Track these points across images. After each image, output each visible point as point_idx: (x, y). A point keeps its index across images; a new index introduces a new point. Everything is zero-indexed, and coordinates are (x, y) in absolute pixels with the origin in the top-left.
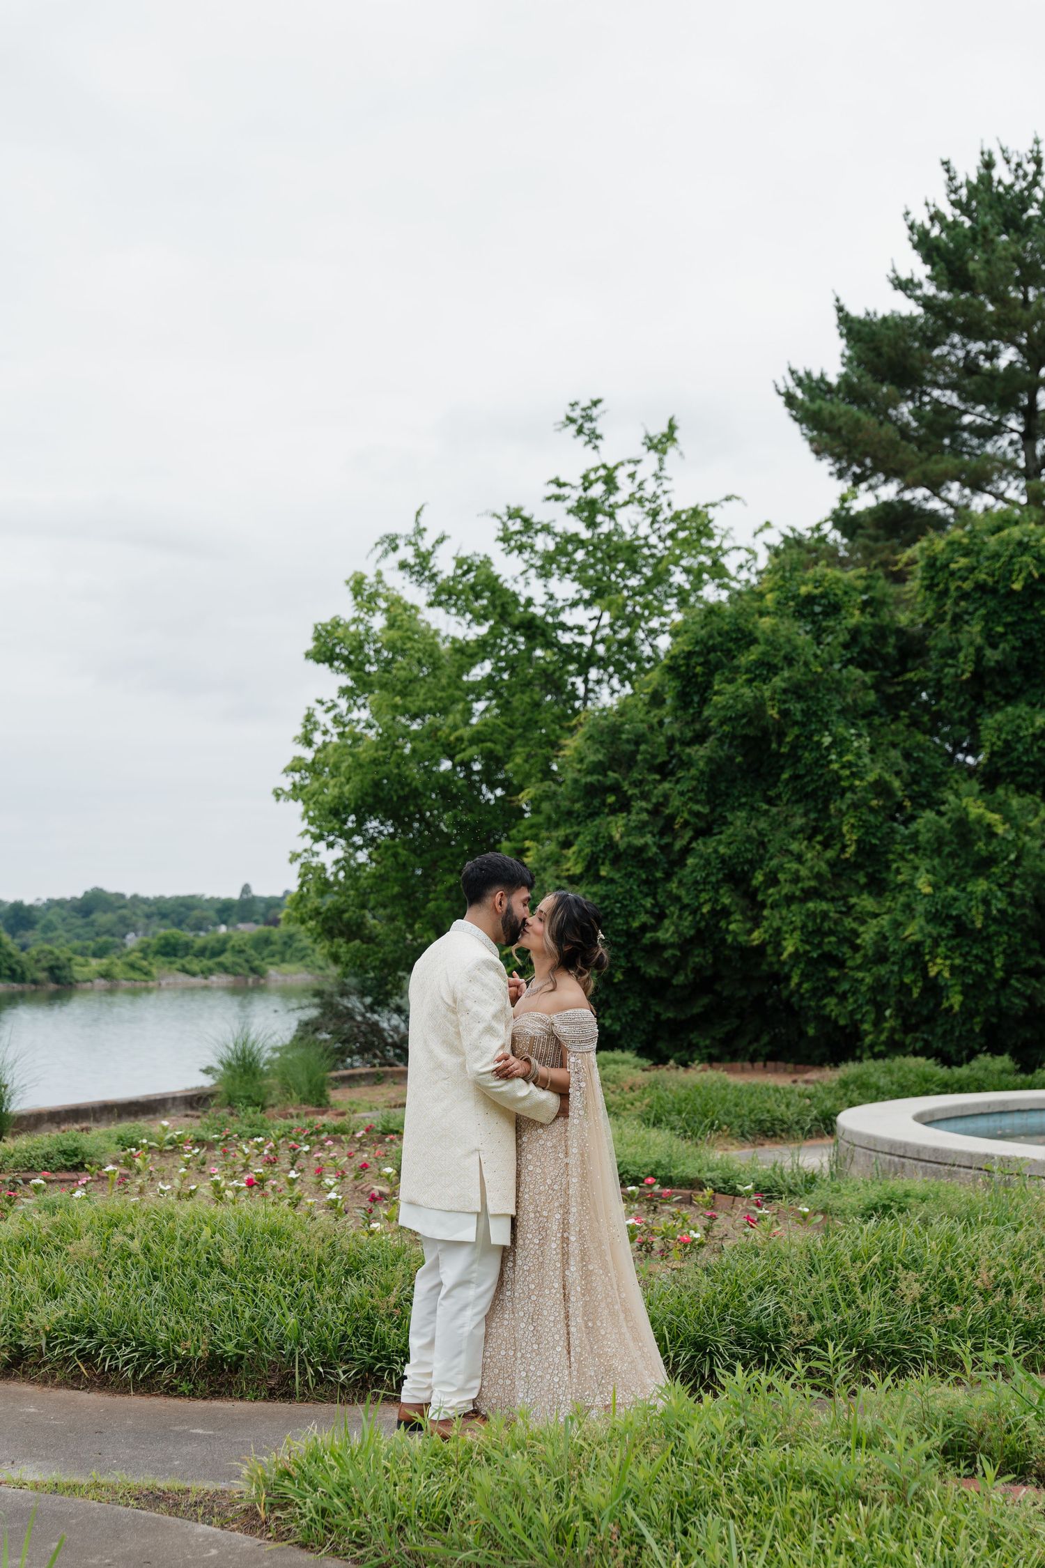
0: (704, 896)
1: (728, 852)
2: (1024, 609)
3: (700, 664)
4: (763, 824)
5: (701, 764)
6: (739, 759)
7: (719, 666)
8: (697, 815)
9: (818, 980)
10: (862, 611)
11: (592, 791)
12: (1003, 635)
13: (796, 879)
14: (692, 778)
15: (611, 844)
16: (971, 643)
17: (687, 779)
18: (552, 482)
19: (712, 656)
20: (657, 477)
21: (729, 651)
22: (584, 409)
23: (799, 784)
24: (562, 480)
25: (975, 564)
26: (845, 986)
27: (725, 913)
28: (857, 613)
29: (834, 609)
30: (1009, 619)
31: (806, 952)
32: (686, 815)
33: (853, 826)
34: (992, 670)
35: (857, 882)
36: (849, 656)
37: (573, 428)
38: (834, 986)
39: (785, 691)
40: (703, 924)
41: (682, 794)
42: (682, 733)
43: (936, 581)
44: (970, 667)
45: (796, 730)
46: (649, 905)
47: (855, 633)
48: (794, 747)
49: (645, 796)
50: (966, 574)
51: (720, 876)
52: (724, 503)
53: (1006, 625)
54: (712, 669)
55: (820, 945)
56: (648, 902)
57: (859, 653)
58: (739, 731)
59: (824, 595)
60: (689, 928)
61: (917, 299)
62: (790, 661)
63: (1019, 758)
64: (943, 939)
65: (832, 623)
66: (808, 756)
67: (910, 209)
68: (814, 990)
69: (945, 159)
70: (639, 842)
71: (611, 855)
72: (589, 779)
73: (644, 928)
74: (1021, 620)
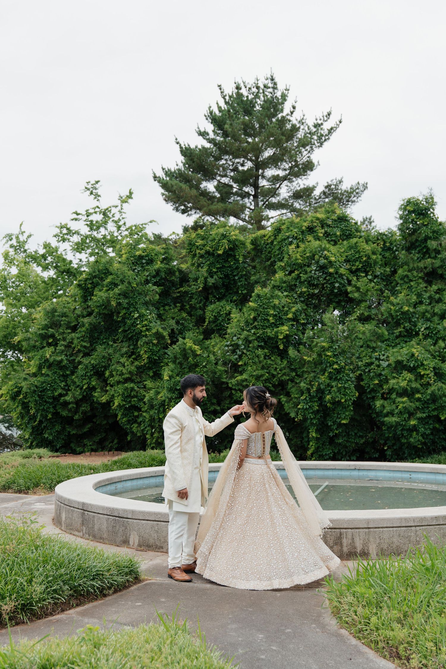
0: (85, 381)
1: (95, 363)
2: (224, 262)
3: (90, 284)
4: (111, 351)
5: (87, 325)
6: (102, 323)
7: (97, 284)
8: (85, 347)
9: (130, 416)
10: (162, 262)
11: (44, 337)
12: (216, 273)
13: (122, 374)
14: (83, 331)
15: (47, 360)
16: (203, 276)
17: (82, 331)
18: (74, 213)
19: (94, 280)
20: (120, 212)
21: (102, 278)
22: (92, 185)
23: (126, 334)
24: (78, 212)
25: (206, 243)
26: (141, 419)
27: (94, 389)
28: (159, 263)
29: (151, 261)
30: (218, 266)
31: (124, 405)
32: (79, 347)
33: (146, 351)
34: (211, 287)
35: (149, 375)
36: (155, 281)
37: (88, 192)
38: (137, 419)
39: (119, 294)
40: (85, 393)
41: (78, 338)
42: (82, 313)
43: (192, 250)
44: (202, 286)
45: (124, 311)
46: (62, 386)
47: (158, 272)
48: (124, 318)
49: (64, 339)
50: (202, 247)
51: (92, 373)
52: (149, 224)
53: (217, 268)
54: (95, 285)
55: (130, 402)
56: (63, 384)
57: (159, 280)
58: (102, 312)
59: (146, 256)
60: (79, 395)
61: (207, 140)
62: (122, 281)
63: (220, 323)
64: (173, 399)
65: (149, 267)
66: (129, 322)
67: (211, 105)
68: (129, 421)
69: (219, 84)
70: (59, 358)
71: (47, 364)
72: (41, 332)
73: (61, 395)
74: (223, 266)
